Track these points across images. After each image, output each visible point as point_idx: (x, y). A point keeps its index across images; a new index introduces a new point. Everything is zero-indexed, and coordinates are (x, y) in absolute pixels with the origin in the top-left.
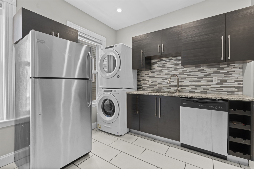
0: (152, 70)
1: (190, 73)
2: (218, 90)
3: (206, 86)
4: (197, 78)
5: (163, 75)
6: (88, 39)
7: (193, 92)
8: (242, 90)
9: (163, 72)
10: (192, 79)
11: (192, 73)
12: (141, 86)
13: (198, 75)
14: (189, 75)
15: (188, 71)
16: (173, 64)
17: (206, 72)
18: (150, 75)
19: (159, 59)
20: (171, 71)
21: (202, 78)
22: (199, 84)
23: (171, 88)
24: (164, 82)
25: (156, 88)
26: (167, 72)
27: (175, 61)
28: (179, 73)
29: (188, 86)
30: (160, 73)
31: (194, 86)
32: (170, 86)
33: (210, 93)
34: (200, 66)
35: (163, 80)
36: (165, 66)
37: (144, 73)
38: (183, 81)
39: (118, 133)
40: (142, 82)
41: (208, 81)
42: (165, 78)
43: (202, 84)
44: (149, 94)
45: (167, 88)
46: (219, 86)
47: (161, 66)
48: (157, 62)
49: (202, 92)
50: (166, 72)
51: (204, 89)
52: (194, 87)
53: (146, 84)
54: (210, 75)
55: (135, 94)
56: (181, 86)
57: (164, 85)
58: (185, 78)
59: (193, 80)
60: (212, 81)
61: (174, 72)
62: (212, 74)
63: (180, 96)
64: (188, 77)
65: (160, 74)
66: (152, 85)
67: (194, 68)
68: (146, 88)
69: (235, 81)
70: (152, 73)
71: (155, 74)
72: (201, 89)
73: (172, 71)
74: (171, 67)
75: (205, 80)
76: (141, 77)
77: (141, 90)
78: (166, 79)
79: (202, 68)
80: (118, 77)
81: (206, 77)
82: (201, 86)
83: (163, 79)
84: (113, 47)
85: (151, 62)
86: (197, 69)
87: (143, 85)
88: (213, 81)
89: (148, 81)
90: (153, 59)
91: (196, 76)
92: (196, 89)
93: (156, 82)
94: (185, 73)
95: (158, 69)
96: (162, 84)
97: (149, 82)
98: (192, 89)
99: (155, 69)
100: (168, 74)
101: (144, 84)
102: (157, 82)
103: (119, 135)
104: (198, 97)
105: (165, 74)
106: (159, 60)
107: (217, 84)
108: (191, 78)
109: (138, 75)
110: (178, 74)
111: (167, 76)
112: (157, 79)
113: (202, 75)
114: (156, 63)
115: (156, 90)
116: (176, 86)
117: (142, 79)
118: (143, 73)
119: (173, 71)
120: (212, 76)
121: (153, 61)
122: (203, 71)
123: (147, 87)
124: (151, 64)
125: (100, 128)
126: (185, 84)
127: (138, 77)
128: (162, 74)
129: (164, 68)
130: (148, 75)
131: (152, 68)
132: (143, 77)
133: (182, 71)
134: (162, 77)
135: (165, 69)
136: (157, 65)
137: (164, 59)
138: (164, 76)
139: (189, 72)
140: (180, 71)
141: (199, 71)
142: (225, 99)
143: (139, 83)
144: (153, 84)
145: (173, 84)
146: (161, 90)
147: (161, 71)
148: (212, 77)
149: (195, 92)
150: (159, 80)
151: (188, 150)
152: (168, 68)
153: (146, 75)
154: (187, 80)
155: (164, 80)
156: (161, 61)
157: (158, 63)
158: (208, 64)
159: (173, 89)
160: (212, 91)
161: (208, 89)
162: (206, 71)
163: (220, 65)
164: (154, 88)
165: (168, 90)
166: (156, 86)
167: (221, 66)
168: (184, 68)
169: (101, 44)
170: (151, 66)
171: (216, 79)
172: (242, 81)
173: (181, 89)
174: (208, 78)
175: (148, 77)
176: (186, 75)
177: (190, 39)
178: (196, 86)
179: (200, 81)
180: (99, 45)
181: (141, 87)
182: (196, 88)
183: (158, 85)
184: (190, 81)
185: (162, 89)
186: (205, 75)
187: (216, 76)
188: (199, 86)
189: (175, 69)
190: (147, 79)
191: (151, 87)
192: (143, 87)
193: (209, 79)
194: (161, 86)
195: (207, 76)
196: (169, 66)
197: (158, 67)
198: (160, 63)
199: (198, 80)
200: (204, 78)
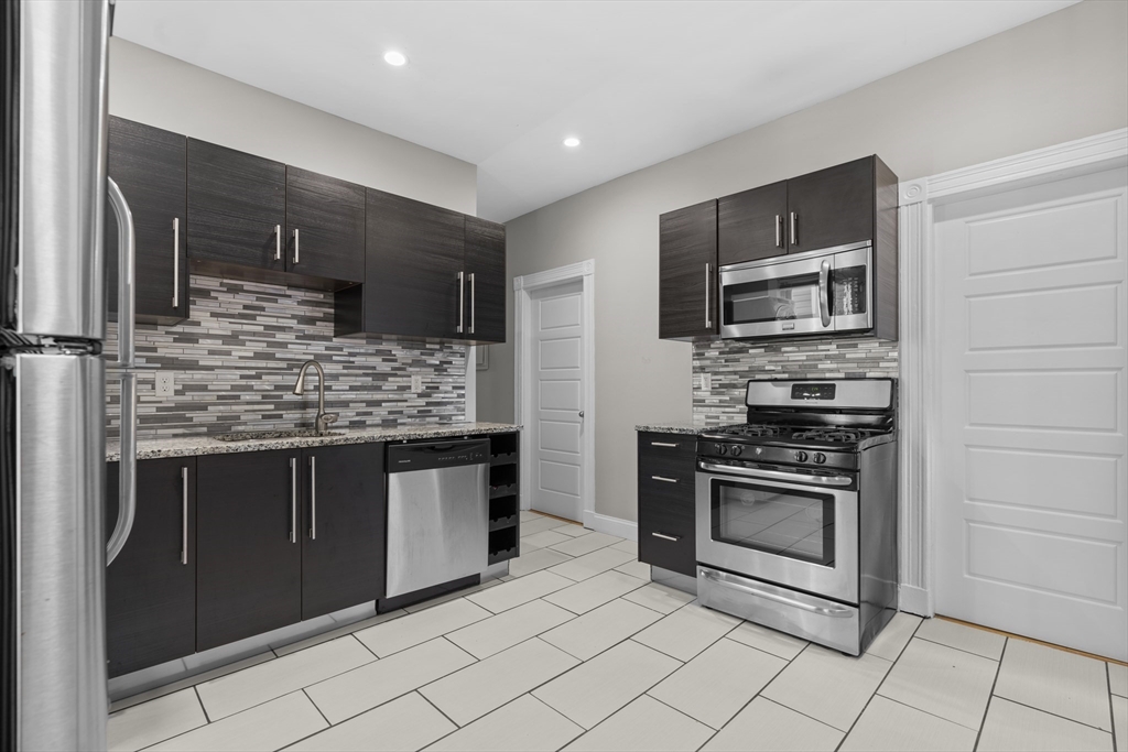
0: (182, 329)
1: (352, 359)
2: (423, 414)
3: (395, 404)
4: (371, 378)
5: (241, 358)
7: (361, 425)
8: (464, 410)
9: (243, 343)
10: (358, 379)
11: (358, 360)
13: (374, 368)
14: (348, 365)
15: (346, 351)
16: (293, 317)
17: (395, 361)
18: (161, 352)
19: (224, 281)
20: (283, 345)
21: (384, 376)
22: (378, 396)
23: (280, 416)
24: (250, 388)
25: (210, 416)
26: (265, 345)
27: (299, 303)
28: (315, 355)
29: (345, 404)
30: (226, 347)
31: (364, 404)
32: (279, 406)
34: (381, 338)
35: (243, 382)
36: (253, 317)
38: (329, 388)
41: (400, 388)
42: (253, 373)
43: (385, 397)
45: (264, 417)
46: (422, 402)
47: (232, 316)
49: (386, 424)
50: (261, 347)
51: (389, 413)
52: (363, 408)
54: (404, 369)
57: (248, 403)
58: (335, 377)
59: (359, 384)
60: (409, 388)
61: (298, 351)
62: (410, 365)
63: (389, 439)
64: (345, 371)
65: (228, 353)
66: (180, 407)
67: (364, 342)
69: (454, 388)
70: (175, 340)
71: (198, 352)
72: (381, 412)
73: (287, 343)
74: (282, 329)
75: (392, 383)
78: (258, 377)
79: (384, 346)
81: (395, 375)
82: (383, 404)
83: (242, 377)
86: (372, 348)
88: (412, 388)
89: (153, 384)
91: (370, 371)
92: (371, 414)
93: (204, 388)
94: (334, 358)
95: (216, 325)
96: (238, 397)
97: (158, 392)
98: (358, 414)
99: (198, 324)
100: (270, 357)
102: (209, 388)
105: (252, 355)
106: (222, 285)
107: (420, 396)
108: (356, 375)
110: (312, 357)
111: (264, 365)
112: (210, 377)
113: (386, 367)
114: (203, 294)
115: (205, 429)
116: (304, 405)
119: (289, 346)
120: (409, 373)
122: (388, 357)
126: (337, 396)
128: (237, 351)
129: (246, 328)
130: (154, 350)
133: (327, 348)
134: (236, 368)
135: (254, 334)
136: (213, 306)
137: (248, 285)
138: (249, 364)
139: (351, 354)
140: (319, 348)
141: (378, 353)
144: (188, 397)
145: (288, 397)
146: (234, 429)
147: (233, 339)
148: (410, 376)
149: (367, 423)
150: (223, 381)
152: (267, 327)
154: (343, 384)
155: (253, 382)
156: (233, 290)
157: (216, 298)
158: (400, 337)
159: (292, 416)
160: (408, 417)
161: (401, 412)
162: (395, 355)
163: (425, 342)
165: (269, 426)
166: (203, 407)
167: (428, 346)
168: (334, 339)
171: (417, 382)
172: (463, 388)
174: (401, 379)
175: (149, 360)
176: (340, 366)
178: (370, 403)
179: (379, 388)
182: (369, 409)
183: (215, 404)
184: (352, 388)
185: (239, 424)
186: (393, 369)
187: (417, 373)
188: (378, 403)
189: (298, 337)
190: (142, 375)
191: (169, 416)
193: (402, 381)
194: (234, 408)
195: (399, 373)
196: (272, 322)
197: (213, 315)
198: (228, 297)
199: (376, 383)
200: (390, 379)
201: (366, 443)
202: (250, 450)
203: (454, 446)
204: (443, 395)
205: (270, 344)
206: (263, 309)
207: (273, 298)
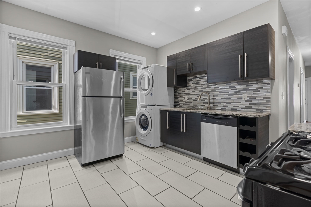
0: (188, 87)
2: (247, 108)
3: (236, 104)
4: (227, 96)
6: (128, 61)
7: (225, 110)
9: (197, 89)
10: (223, 96)
11: (224, 90)
12: (178, 103)
13: (229, 92)
14: (221, 92)
17: (236, 89)
18: (186, 92)
19: (194, 76)
20: (205, 88)
21: (232, 95)
22: (230, 101)
23: (204, 105)
25: (192, 105)
28: (212, 90)
29: (220, 103)
30: (194, 90)
31: (225, 103)
32: (204, 103)
33: (240, 111)
34: (231, 83)
36: (199, 83)
37: (181, 90)
38: (215, 99)
39: (151, 145)
40: (179, 99)
41: (238, 98)
43: (232, 101)
44: (177, 111)
45: (201, 105)
46: (248, 103)
47: (196, 83)
48: (192, 79)
49: (232, 110)
50: (200, 89)
51: (234, 106)
52: (225, 104)
53: (182, 101)
54: (240, 92)
55: (166, 110)
56: (213, 103)
57: (198, 102)
58: (217, 95)
60: (242, 98)
61: (207, 90)
62: (242, 90)
63: (200, 113)
64: (220, 94)
66: (188, 102)
67: (225, 85)
68: (182, 105)
69: (264, 98)
70: (187, 90)
71: (190, 92)
72: (231, 106)
74: (204, 84)
75: (235, 97)
76: (178, 94)
77: (178, 107)
79: (232, 85)
80: (151, 94)
81: (236, 94)
82: (232, 104)
83: (197, 96)
84: (148, 67)
85: (187, 79)
86: (228, 86)
87: (180, 102)
88: (243, 98)
89: (184, 98)
90: (189, 76)
91: (227, 93)
92: (228, 106)
93: (191, 99)
94: (217, 90)
95: (193, 86)
96: (196, 101)
97: (185, 100)
98: (223, 106)
99: (190, 86)
100: (202, 91)
101: (181, 101)
105: (199, 91)
106: (194, 77)
107: (247, 101)
109: (175, 92)
110: (211, 91)
111: (201, 93)
112: (192, 96)
113: (233, 92)
114: (191, 80)
115: (191, 107)
117: (179, 96)
118: (180, 90)
120: (241, 93)
121: (188, 78)
122: (233, 88)
123: (184, 104)
124: (187, 81)
125: (138, 140)
126: (217, 101)
127: (174, 94)
128: (196, 91)
129: (198, 85)
130: (184, 92)
131: (188, 85)
132: (180, 94)
133: (215, 88)
134: (196, 94)
135: (199, 86)
136: (192, 82)
137: (198, 76)
138: (199, 93)
139: (221, 89)
140: (213, 88)
141: (230, 87)
142: (235, 115)
143: (176, 100)
148: (242, 94)
149: (226, 109)
150: (194, 97)
152: (201, 85)
153: (182, 92)
154: (219, 97)
156: (196, 77)
157: (193, 80)
158: (238, 81)
159: (207, 106)
160: (241, 108)
161: (238, 107)
162: (236, 88)
163: (249, 81)
164: (189, 105)
166: (191, 103)
167: (250, 83)
168: (216, 85)
170: (187, 84)
171: (245, 96)
173: (214, 106)
174: (238, 95)
175: (184, 94)
176: (218, 92)
178: (227, 103)
179: (230, 99)
180: (140, 65)
181: (178, 105)
183: (193, 102)
184: (222, 99)
185: (197, 106)
186: (235, 92)
187: (245, 93)
188: (230, 103)
189: (208, 86)
190: (183, 96)
191: (187, 104)
192: (179, 105)
193: (240, 96)
194: (196, 103)
195: (237, 93)
196: (202, 83)
197: (193, 84)
198: (194, 80)
199: (229, 97)
200: (234, 95)
203: (221, 118)
204: (258, 101)
205: (202, 88)
206: (201, 80)
207: (202, 78)
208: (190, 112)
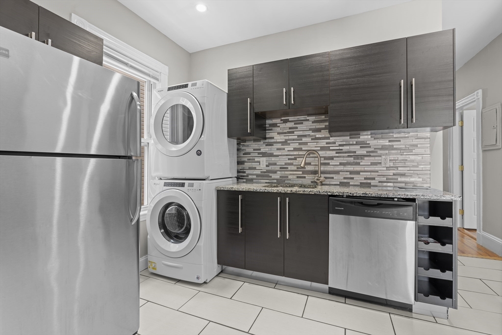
0: (267, 141)
1: (341, 148)
2: (389, 180)
3: (369, 173)
4: (353, 158)
5: (288, 151)
7: (347, 184)
9: (289, 144)
10: (345, 159)
11: (345, 148)
12: (245, 172)
13: (355, 152)
14: (339, 152)
15: (337, 144)
16: (310, 130)
17: (370, 147)
18: (263, 150)
19: (282, 118)
20: (306, 143)
21: (362, 157)
22: (357, 168)
23: (305, 177)
24: (291, 164)
25: (276, 176)
26: (298, 144)
27: (313, 122)
28: (321, 147)
29: (337, 172)
30: (283, 147)
31: (349, 173)
32: (304, 172)
33: (376, 186)
34: (359, 135)
35: (289, 161)
36: (293, 132)
37: (251, 146)
38: (328, 164)
39: (198, 278)
40: (247, 165)
41: (373, 164)
42: (293, 157)
43: (363, 169)
44: (266, 191)
45: (298, 177)
46: (391, 172)
47: (285, 133)
48: (277, 124)
49: (363, 185)
50: (296, 145)
51: (366, 179)
52: (348, 175)
53: (255, 169)
54: (376, 152)
55: (235, 191)
56: (323, 172)
57: (291, 171)
58: (332, 158)
59: (346, 162)
60: (380, 163)
61: (312, 146)
62: (380, 149)
63: (329, 194)
64: (337, 155)
65: (284, 149)
66: (268, 171)
67: (349, 138)
68: (255, 177)
70: (266, 145)
71: (273, 150)
72: (359, 179)
73: (307, 143)
74: (305, 136)
75: (367, 161)
76: (244, 154)
77: (245, 180)
78: (295, 159)
79: (362, 138)
80: (199, 153)
81: (370, 156)
82: (361, 173)
83: (289, 159)
84: (186, 86)
85: (266, 124)
86: (354, 141)
87: (248, 172)
88: (382, 163)
89: (259, 162)
90: (271, 118)
91: (353, 154)
92: (352, 178)
93: (275, 164)
94: (331, 148)
95: (279, 138)
96: (287, 168)
97: (261, 166)
98: (345, 178)
99: (273, 138)
100: (301, 150)
101: (250, 168)
102: (277, 164)
103: (201, 281)
104: (363, 194)
105: (292, 149)
106: (281, 120)
107: (388, 168)
108: (343, 157)
109: (238, 150)
110: (319, 148)
111: (297, 153)
112: (277, 159)
113: (363, 152)
114: (275, 125)
115: (275, 181)
116: (315, 172)
117: (246, 159)
118: (248, 146)
119: (308, 144)
120: (379, 154)
121: (268, 122)
122: (363, 145)
123: (257, 175)
124: (266, 127)
125: (154, 268)
126: (332, 168)
127: (237, 155)
128: (287, 148)
129: (290, 137)
130: (260, 150)
131: (267, 136)
132: (249, 153)
133: (327, 143)
134: (287, 155)
135: (294, 140)
136: (278, 130)
137: (291, 118)
138: (292, 153)
139: (340, 145)
140: (323, 143)
141: (357, 144)
142: (411, 197)
143: (241, 167)
144: (270, 168)
145: (308, 168)
146: (286, 182)
147: (285, 143)
148: (380, 156)
149: (351, 183)
150: (282, 161)
151: (343, 300)
152: (298, 136)
153: (254, 150)
154: (336, 161)
155: (292, 161)
156: (286, 121)
157: (279, 126)
158: (373, 131)
159: (309, 179)
160: (379, 182)
161: (374, 179)
162: (369, 144)
164: (271, 177)
165: (300, 181)
166: (275, 172)
167: (395, 136)
168: (331, 138)
169: (157, 80)
170: (266, 133)
171: (386, 159)
173: (326, 178)
174: (373, 158)
175: (259, 153)
176: (334, 152)
177: (345, 80)
178: (351, 172)
179: (358, 164)
180: (152, 80)
181: (244, 176)
182: (352, 176)
183: (279, 171)
184: (341, 164)
185: (288, 180)
186: (367, 152)
187: (386, 154)
188: (358, 173)
189: (312, 139)
190: (257, 159)
191: (264, 175)
192: (247, 176)
193: (375, 160)
194: (286, 172)
195: (372, 154)
196: (301, 133)
197: (279, 133)
198: (282, 126)
199: (356, 161)
200: (365, 158)
201: (315, 194)
202: (261, 191)
204: (408, 169)
205: (300, 144)
206: (297, 128)
207: (300, 122)
208: (302, 192)
